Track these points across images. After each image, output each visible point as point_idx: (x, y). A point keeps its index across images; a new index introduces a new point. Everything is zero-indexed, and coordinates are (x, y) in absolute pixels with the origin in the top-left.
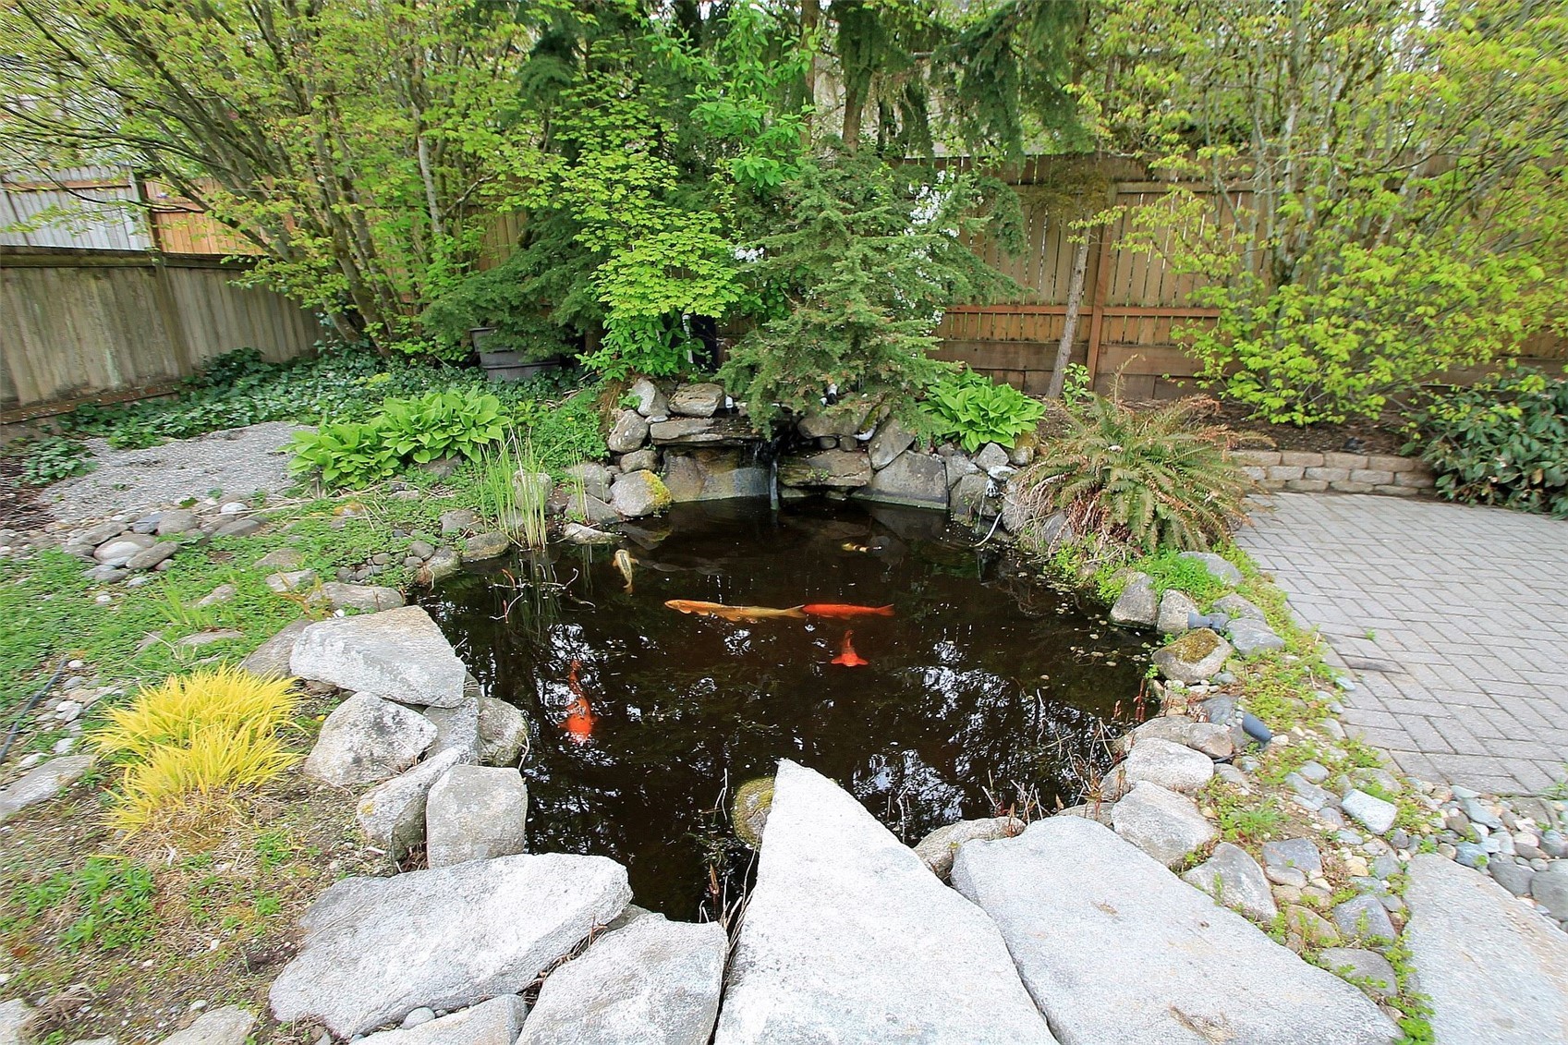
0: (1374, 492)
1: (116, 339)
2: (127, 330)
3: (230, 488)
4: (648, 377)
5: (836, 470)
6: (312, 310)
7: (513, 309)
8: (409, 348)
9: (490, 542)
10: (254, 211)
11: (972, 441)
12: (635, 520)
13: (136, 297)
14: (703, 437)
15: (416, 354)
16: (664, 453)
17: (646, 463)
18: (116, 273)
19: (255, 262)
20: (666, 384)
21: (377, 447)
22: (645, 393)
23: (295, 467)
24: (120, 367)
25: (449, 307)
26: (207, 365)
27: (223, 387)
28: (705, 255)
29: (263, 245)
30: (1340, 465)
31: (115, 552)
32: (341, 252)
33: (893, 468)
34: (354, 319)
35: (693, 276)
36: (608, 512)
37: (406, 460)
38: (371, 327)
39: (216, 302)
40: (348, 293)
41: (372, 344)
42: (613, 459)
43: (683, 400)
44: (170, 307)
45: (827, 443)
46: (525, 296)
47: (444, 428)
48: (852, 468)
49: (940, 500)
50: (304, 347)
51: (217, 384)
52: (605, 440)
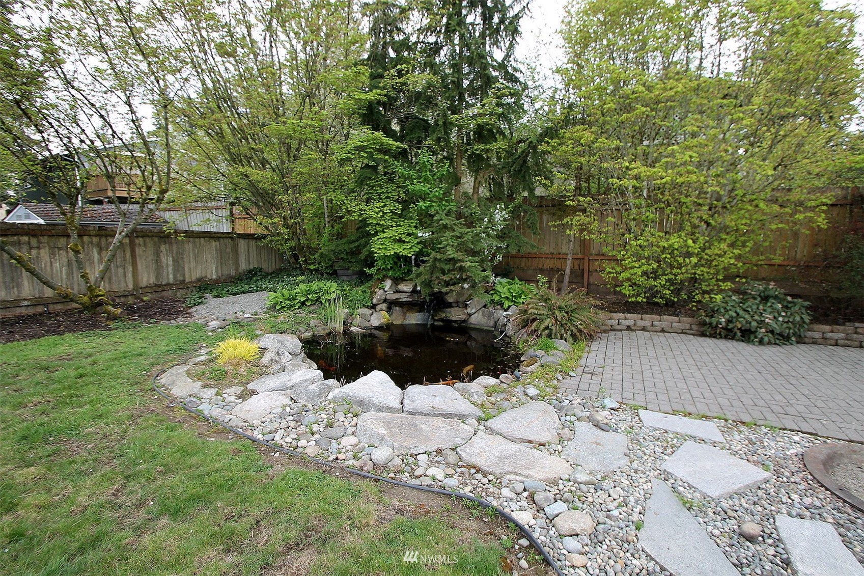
0: (682, 333)
1: (217, 262)
2: (221, 258)
3: (247, 310)
4: (390, 278)
5: (453, 314)
6: (282, 253)
7: (347, 253)
8: (312, 267)
9: (324, 329)
10: (267, 221)
11: (507, 304)
12: (376, 328)
13: (226, 248)
14: (405, 300)
15: (315, 270)
16: (391, 305)
17: (384, 308)
18: (222, 240)
19: (266, 236)
20: (396, 281)
21: (294, 299)
22: (388, 283)
23: (268, 304)
24: (217, 272)
25: (325, 252)
26: (244, 272)
27: (249, 280)
28: (409, 235)
29: (269, 230)
30: (668, 320)
31: (213, 324)
32: (294, 233)
33: (476, 314)
34: (296, 257)
35: (404, 242)
36: (367, 324)
37: (303, 303)
38: (301, 260)
39: (251, 250)
40: (295, 247)
41: (301, 266)
42: (374, 307)
43: (401, 287)
44: (236, 251)
45: (454, 305)
46: (352, 249)
47: (317, 293)
48: (459, 313)
49: (492, 327)
50: (278, 267)
51: (247, 279)
52: (372, 300)
